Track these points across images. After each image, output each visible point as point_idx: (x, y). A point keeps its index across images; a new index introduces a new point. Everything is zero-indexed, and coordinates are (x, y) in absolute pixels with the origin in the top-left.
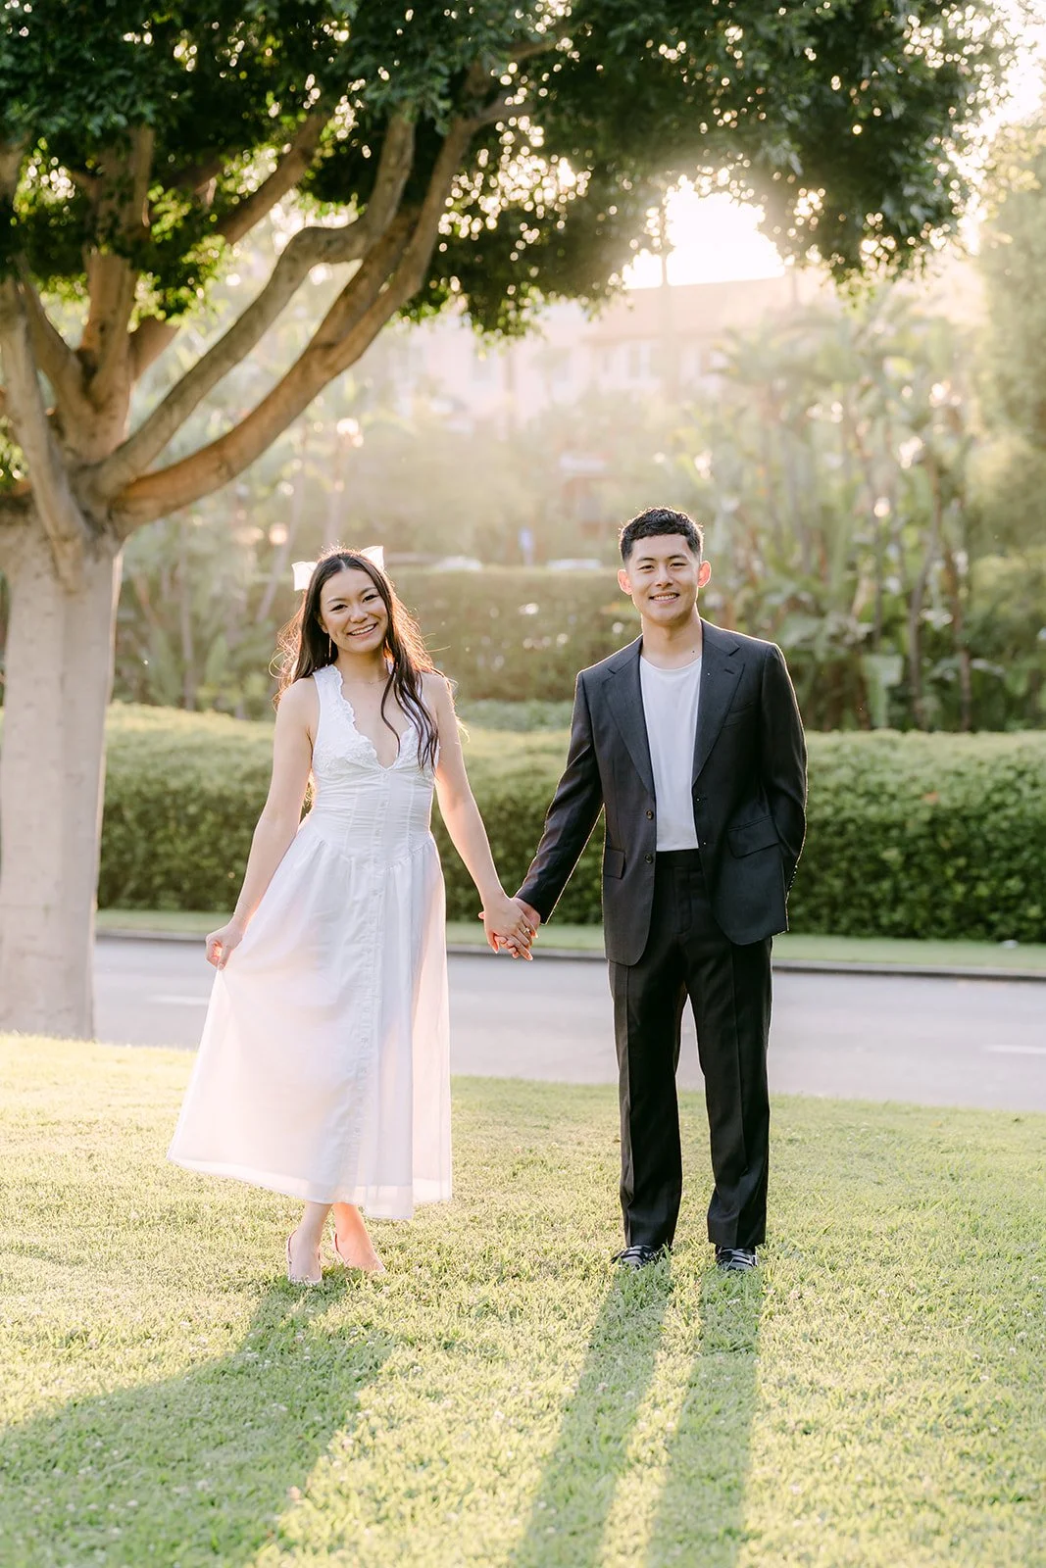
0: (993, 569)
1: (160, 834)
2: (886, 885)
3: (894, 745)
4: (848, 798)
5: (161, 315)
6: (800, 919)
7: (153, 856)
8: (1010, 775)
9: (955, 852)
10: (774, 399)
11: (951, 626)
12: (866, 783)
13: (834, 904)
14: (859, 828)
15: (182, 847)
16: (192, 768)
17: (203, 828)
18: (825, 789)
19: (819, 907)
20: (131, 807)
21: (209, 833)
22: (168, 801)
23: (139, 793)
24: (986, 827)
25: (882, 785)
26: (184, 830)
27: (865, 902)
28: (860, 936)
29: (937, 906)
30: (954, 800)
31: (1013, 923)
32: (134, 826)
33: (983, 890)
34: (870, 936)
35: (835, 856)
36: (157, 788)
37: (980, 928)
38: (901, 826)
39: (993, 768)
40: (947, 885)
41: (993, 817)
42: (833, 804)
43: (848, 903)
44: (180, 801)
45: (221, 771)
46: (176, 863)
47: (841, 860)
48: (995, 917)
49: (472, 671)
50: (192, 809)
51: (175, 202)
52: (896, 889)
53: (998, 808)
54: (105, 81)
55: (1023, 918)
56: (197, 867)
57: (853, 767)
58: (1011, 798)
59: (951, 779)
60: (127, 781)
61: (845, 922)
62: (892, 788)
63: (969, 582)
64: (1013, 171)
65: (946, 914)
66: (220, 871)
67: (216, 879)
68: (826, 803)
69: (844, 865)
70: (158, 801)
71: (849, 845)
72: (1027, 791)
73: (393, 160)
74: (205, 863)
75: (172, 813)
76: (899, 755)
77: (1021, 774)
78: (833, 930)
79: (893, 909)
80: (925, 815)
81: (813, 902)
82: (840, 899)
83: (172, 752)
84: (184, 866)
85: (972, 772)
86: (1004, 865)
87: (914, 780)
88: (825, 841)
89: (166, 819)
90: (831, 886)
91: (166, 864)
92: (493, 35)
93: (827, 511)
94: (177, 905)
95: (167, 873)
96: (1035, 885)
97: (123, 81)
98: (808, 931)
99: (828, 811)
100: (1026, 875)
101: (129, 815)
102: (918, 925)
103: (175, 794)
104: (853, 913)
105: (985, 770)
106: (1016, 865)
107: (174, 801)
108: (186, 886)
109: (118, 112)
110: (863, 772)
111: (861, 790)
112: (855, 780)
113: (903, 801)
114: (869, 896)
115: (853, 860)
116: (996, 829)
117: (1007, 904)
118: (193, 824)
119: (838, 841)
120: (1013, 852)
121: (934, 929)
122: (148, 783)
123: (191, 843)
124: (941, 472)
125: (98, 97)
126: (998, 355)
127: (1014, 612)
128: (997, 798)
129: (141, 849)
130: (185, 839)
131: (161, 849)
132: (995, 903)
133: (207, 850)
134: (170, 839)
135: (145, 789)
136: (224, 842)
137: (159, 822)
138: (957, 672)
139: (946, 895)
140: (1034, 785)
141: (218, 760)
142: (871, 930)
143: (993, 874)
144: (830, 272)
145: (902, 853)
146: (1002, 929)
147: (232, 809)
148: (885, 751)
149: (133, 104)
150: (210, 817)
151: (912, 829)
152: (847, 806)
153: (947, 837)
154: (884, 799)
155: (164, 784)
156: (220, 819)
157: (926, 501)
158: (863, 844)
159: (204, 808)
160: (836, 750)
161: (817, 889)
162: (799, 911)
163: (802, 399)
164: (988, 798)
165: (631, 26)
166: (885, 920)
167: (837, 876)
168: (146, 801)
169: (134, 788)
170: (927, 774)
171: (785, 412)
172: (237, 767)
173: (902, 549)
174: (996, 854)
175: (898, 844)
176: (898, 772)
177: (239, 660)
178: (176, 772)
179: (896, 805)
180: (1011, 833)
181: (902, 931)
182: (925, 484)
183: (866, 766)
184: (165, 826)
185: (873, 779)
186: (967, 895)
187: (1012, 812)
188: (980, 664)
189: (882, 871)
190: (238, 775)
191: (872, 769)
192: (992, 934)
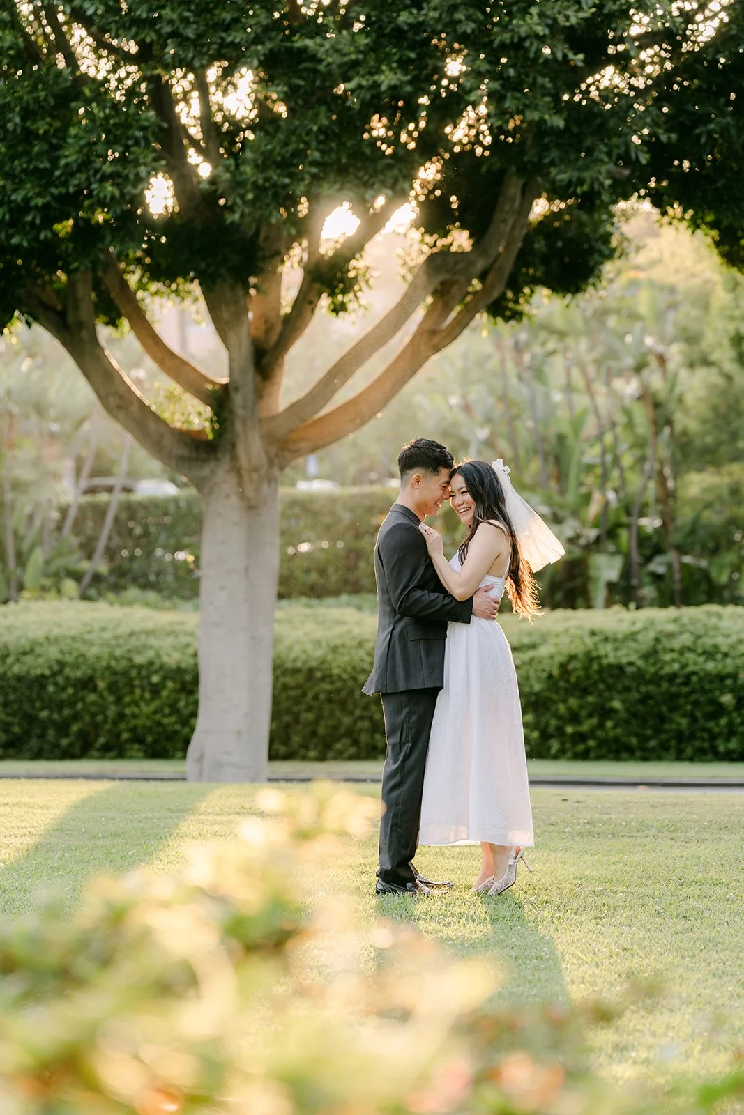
0: (696, 483)
1: (127, 699)
2: (723, 722)
4: (690, 657)
6: (653, 750)
7: (121, 716)
11: (662, 529)
12: (703, 645)
13: (680, 737)
14: (701, 679)
15: (146, 709)
16: (151, 647)
17: (165, 693)
18: (672, 650)
19: (668, 740)
20: (103, 678)
21: (169, 697)
22: (134, 673)
23: (108, 668)
25: (716, 646)
26: (147, 695)
27: (706, 735)
28: (702, 761)
32: (106, 694)
34: (710, 761)
35: (682, 701)
36: (124, 663)
38: (734, 676)
42: (679, 662)
43: (692, 736)
44: (144, 673)
45: (175, 648)
46: (141, 721)
47: (687, 703)
50: (155, 679)
52: (730, 724)
56: (159, 724)
57: (692, 633)
60: (98, 658)
61: (689, 751)
62: (724, 649)
63: (677, 494)
66: (178, 727)
67: (176, 732)
68: (673, 660)
69: (689, 707)
70: (125, 673)
71: (693, 692)
74: (165, 721)
75: (137, 683)
76: (725, 624)
78: (680, 757)
79: (728, 740)
81: (664, 736)
82: (687, 733)
83: (132, 634)
84: (148, 723)
88: (674, 689)
89: (132, 687)
90: (679, 724)
91: (133, 722)
93: (561, 438)
94: (141, 754)
95: (133, 730)
98: (660, 758)
99: (676, 666)
101: (101, 685)
103: (140, 667)
104: (697, 744)
107: (139, 673)
108: (149, 739)
110: (699, 637)
111: (700, 650)
112: (695, 642)
113: (734, 658)
114: (709, 731)
115: (696, 704)
118: (156, 691)
119: (685, 689)
122: (116, 659)
123: (152, 707)
124: (657, 405)
129: (112, 711)
130: (148, 703)
131: (128, 711)
133: (167, 711)
134: (136, 704)
135: (113, 663)
136: (182, 704)
137: (126, 690)
138: (670, 566)
141: (170, 640)
142: (710, 756)
145: (734, 697)
148: (713, 620)
150: (170, 684)
152: (691, 662)
154: (719, 656)
155: (130, 660)
156: (178, 686)
157: (645, 428)
158: (704, 691)
159: (165, 678)
160: (676, 620)
161: (667, 726)
162: (653, 743)
166: (721, 748)
167: (684, 716)
168: (115, 673)
169: (104, 663)
173: (622, 470)
175: (732, 691)
176: (727, 636)
178: (138, 651)
179: (729, 661)
181: (735, 756)
183: (701, 632)
184: (132, 692)
185: (708, 642)
188: (687, 559)
189: (720, 710)
191: (706, 634)
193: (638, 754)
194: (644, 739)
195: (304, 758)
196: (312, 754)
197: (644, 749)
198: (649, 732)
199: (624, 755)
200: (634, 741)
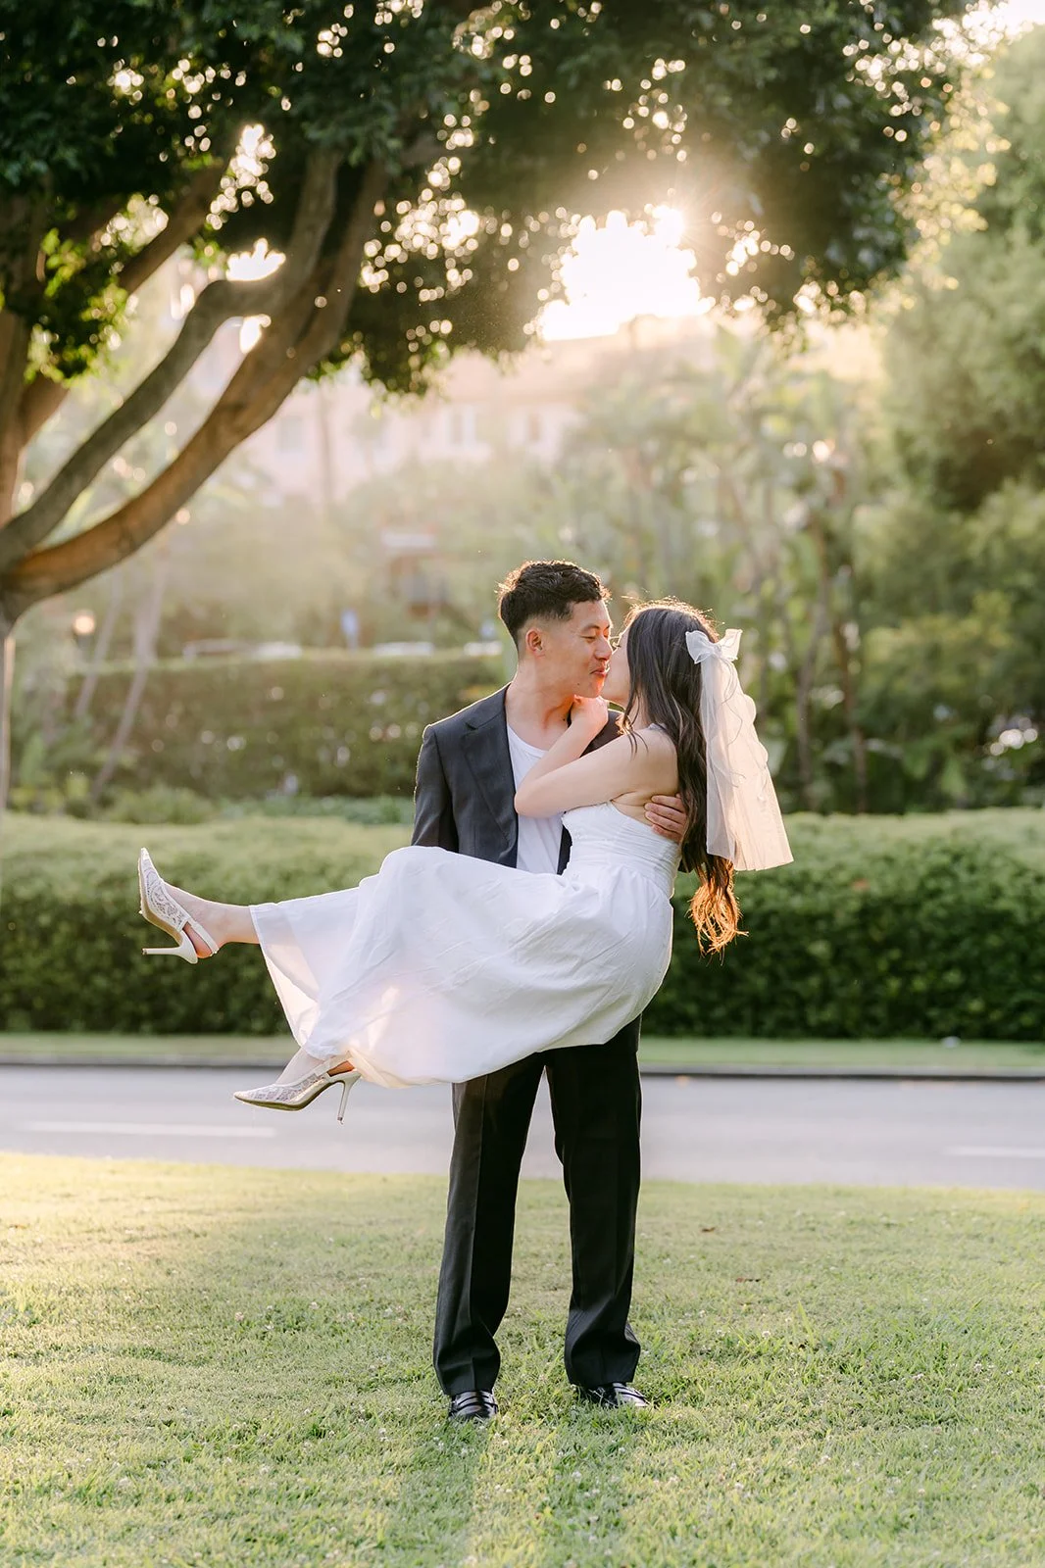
0: (886, 643)
2: (814, 982)
3: (816, 831)
4: (769, 889)
5: (57, 375)
6: (719, 1022)
8: (945, 860)
9: (888, 944)
10: (645, 463)
11: (842, 705)
13: (758, 1004)
14: (783, 921)
15: (33, 962)
16: (42, 874)
17: (57, 940)
19: (740, 1007)
21: (63, 946)
22: (16, 912)
24: (921, 916)
25: (807, 874)
26: (35, 943)
27: (790, 1001)
29: (872, 1002)
30: (884, 886)
31: (953, 1020)
33: (919, 984)
35: (756, 953)
37: (918, 1025)
38: (829, 917)
39: (927, 853)
40: (881, 980)
41: (929, 906)
42: (754, 896)
43: (772, 1003)
44: (30, 911)
45: (74, 877)
46: (27, 980)
48: (933, 1013)
49: (314, 766)
50: (45, 920)
51: (74, 254)
52: (825, 985)
53: (935, 894)
54: (23, 126)
55: (964, 1014)
56: (50, 983)
58: (947, 884)
59: (881, 866)
61: (769, 1023)
62: (817, 877)
63: (860, 656)
64: (957, 210)
65: (879, 1012)
69: (767, 962)
71: (772, 939)
72: (964, 877)
73: (312, 206)
74: (59, 978)
75: (20, 925)
76: (823, 841)
77: (957, 858)
78: (757, 1031)
79: (821, 1008)
80: (854, 905)
81: (734, 1003)
82: (764, 998)
84: (36, 983)
85: (903, 857)
86: (942, 958)
87: (840, 867)
89: (15, 931)
90: (754, 985)
91: (14, 981)
92: (441, 71)
95: (17, 991)
96: (976, 978)
97: (41, 125)
100: (965, 966)
102: (849, 1024)
103: (25, 904)
104: (779, 1013)
105: (917, 855)
106: (955, 955)
107: (23, 911)
108: (38, 1004)
109: (37, 157)
113: (830, 890)
114: (795, 994)
115: (777, 956)
116: (932, 917)
117: (946, 999)
118: (45, 936)
119: (762, 936)
120: (952, 942)
121: (867, 1027)
123: (44, 956)
124: (829, 536)
125: (15, 142)
126: (893, 409)
127: (909, 688)
128: (932, 884)
130: (36, 953)
132: (934, 997)
133: (60, 964)
134: (18, 954)
138: (851, 754)
139: (879, 991)
140: (972, 869)
141: (71, 865)
143: (930, 967)
144: (764, 320)
145: (830, 947)
146: (941, 1027)
147: (88, 918)
149: (53, 150)
150: (64, 928)
151: (842, 918)
152: (769, 897)
153: (880, 929)
154: (809, 888)
156: (75, 930)
157: (812, 569)
158: (787, 938)
159: (57, 919)
161: (739, 988)
162: (719, 1012)
163: (674, 463)
164: (922, 885)
165: (584, 58)
166: (813, 1019)
167: (760, 973)
170: (854, 860)
171: (657, 476)
172: (91, 872)
173: (787, 623)
174: (933, 945)
175: (826, 937)
176: (822, 858)
177: (60, 757)
178: (26, 879)
179: (822, 895)
180: (948, 922)
182: (811, 551)
184: (13, 939)
186: (903, 989)
187: (949, 899)
188: (875, 745)
189: (810, 966)
190: (94, 880)
192: (931, 1032)
193: (699, 1027)
194: (706, 1007)
195: (247, 1032)
196: (258, 1025)
197: (705, 1019)
198: (713, 996)
199: (681, 1028)
200: (692, 1009)
